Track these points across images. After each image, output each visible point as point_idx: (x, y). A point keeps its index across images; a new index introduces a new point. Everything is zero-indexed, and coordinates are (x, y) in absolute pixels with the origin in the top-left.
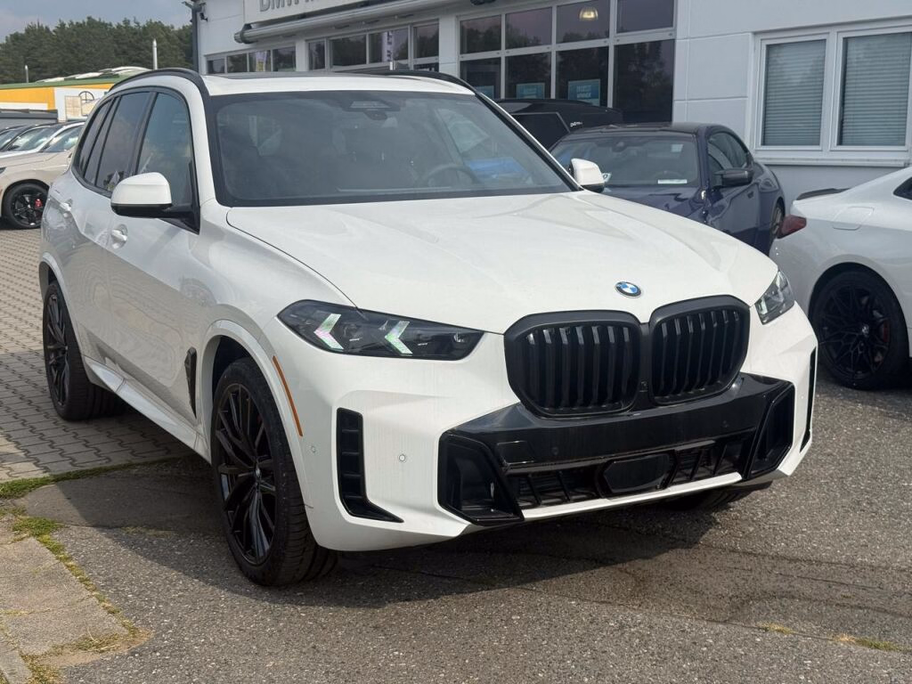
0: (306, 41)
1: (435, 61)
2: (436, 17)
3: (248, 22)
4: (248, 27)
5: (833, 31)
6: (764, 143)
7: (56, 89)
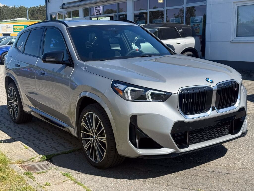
0: (83, 8)
1: (125, 13)
3: (64, 3)
4: (64, 4)
6: (237, 36)
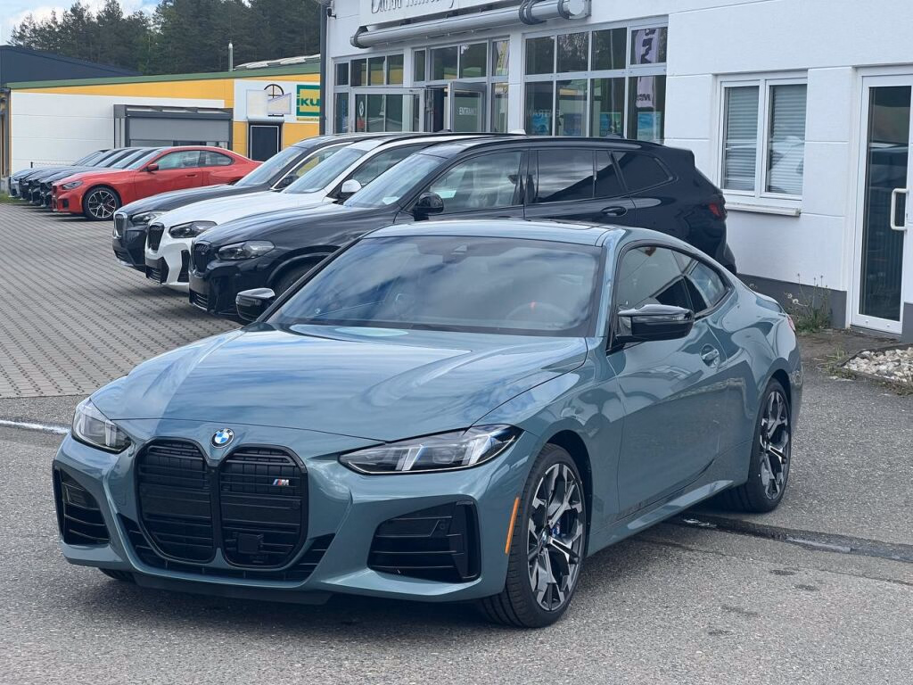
2: (507, 34)
5: (762, 77)
7: (236, 80)
